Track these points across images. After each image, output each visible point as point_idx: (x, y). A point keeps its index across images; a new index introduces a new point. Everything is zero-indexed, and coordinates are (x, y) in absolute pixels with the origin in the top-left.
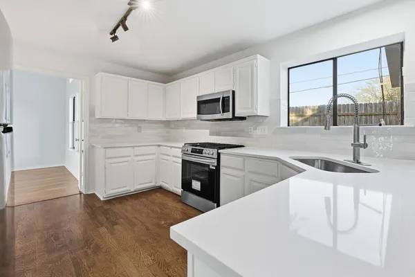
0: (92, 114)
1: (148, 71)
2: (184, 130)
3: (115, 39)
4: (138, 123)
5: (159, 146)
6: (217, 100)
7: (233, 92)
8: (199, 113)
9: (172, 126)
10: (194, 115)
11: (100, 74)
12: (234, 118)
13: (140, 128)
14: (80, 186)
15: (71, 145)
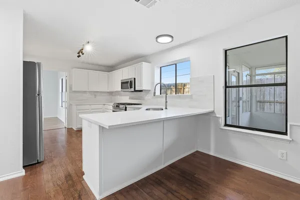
0: (71, 88)
1: (101, 65)
2: (118, 97)
3: (79, 56)
4: (95, 93)
5: (104, 105)
6: (127, 82)
7: (135, 79)
8: (122, 88)
9: (113, 94)
10: (120, 89)
11: (74, 69)
12: (135, 91)
13: (95, 96)
14: (66, 125)
15: (60, 105)
